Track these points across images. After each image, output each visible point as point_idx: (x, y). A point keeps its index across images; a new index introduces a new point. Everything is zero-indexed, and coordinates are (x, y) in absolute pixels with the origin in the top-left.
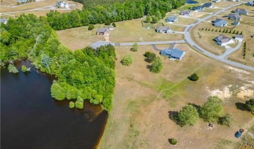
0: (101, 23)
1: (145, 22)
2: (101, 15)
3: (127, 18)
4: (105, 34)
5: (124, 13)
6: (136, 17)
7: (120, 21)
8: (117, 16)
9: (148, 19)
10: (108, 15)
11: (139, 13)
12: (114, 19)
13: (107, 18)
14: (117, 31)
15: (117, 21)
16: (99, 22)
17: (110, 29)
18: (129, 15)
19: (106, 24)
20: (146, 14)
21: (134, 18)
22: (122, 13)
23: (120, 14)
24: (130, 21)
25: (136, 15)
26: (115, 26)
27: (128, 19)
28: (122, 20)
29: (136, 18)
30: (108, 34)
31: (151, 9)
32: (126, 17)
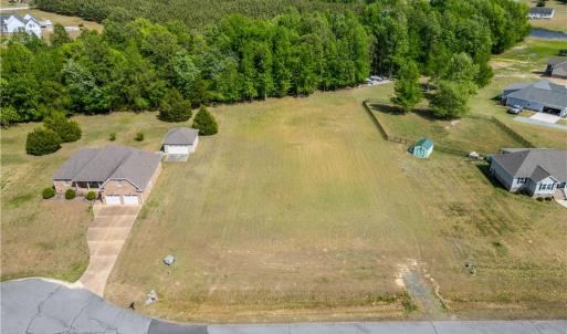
0: (137, 110)
1: (384, 109)
2: (142, 61)
3: (287, 85)
4: (111, 201)
5: (269, 58)
6: (335, 80)
7: (246, 98)
8: (234, 74)
9: (404, 94)
10: (183, 66)
11: (346, 64)
12: (213, 87)
13: (174, 81)
14: (213, 170)
15: (230, 102)
16: (124, 102)
17: (171, 150)
18: (297, 71)
19: (164, 117)
20: (381, 69)
21: (322, 87)
22: (257, 60)
23: (248, 62)
24: (301, 101)
25: (335, 71)
26: (207, 128)
27: (293, 92)
28: (260, 98)
29: (332, 88)
30: (132, 202)
31: (404, 46)
32: (278, 80)
